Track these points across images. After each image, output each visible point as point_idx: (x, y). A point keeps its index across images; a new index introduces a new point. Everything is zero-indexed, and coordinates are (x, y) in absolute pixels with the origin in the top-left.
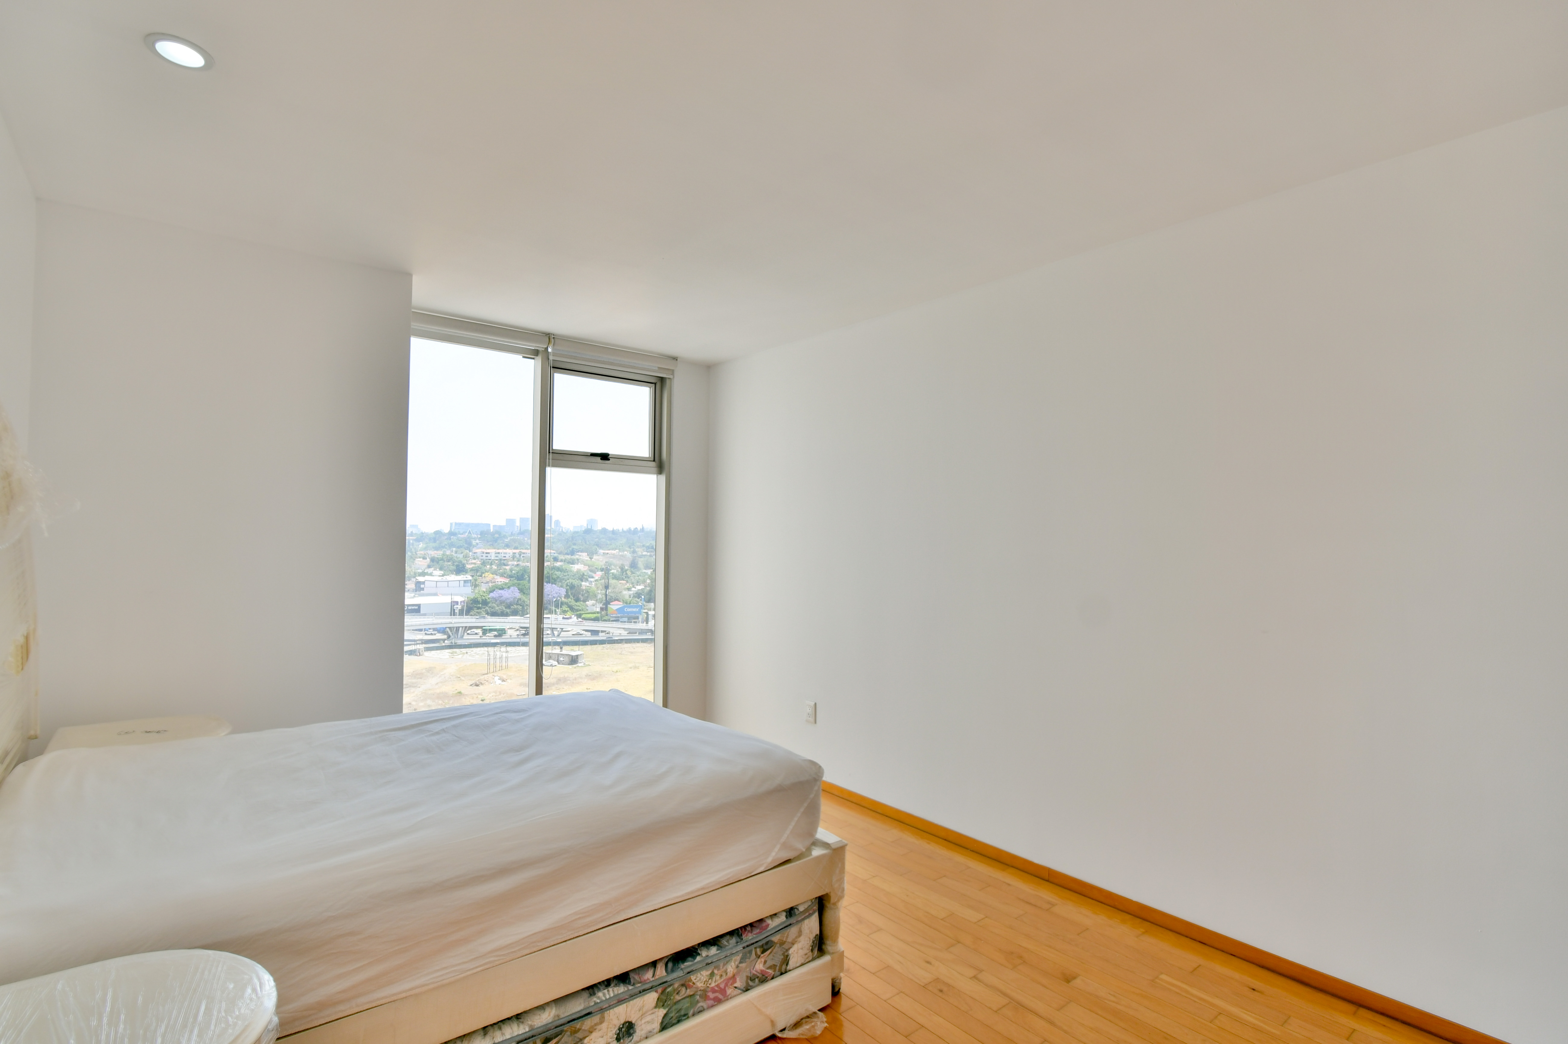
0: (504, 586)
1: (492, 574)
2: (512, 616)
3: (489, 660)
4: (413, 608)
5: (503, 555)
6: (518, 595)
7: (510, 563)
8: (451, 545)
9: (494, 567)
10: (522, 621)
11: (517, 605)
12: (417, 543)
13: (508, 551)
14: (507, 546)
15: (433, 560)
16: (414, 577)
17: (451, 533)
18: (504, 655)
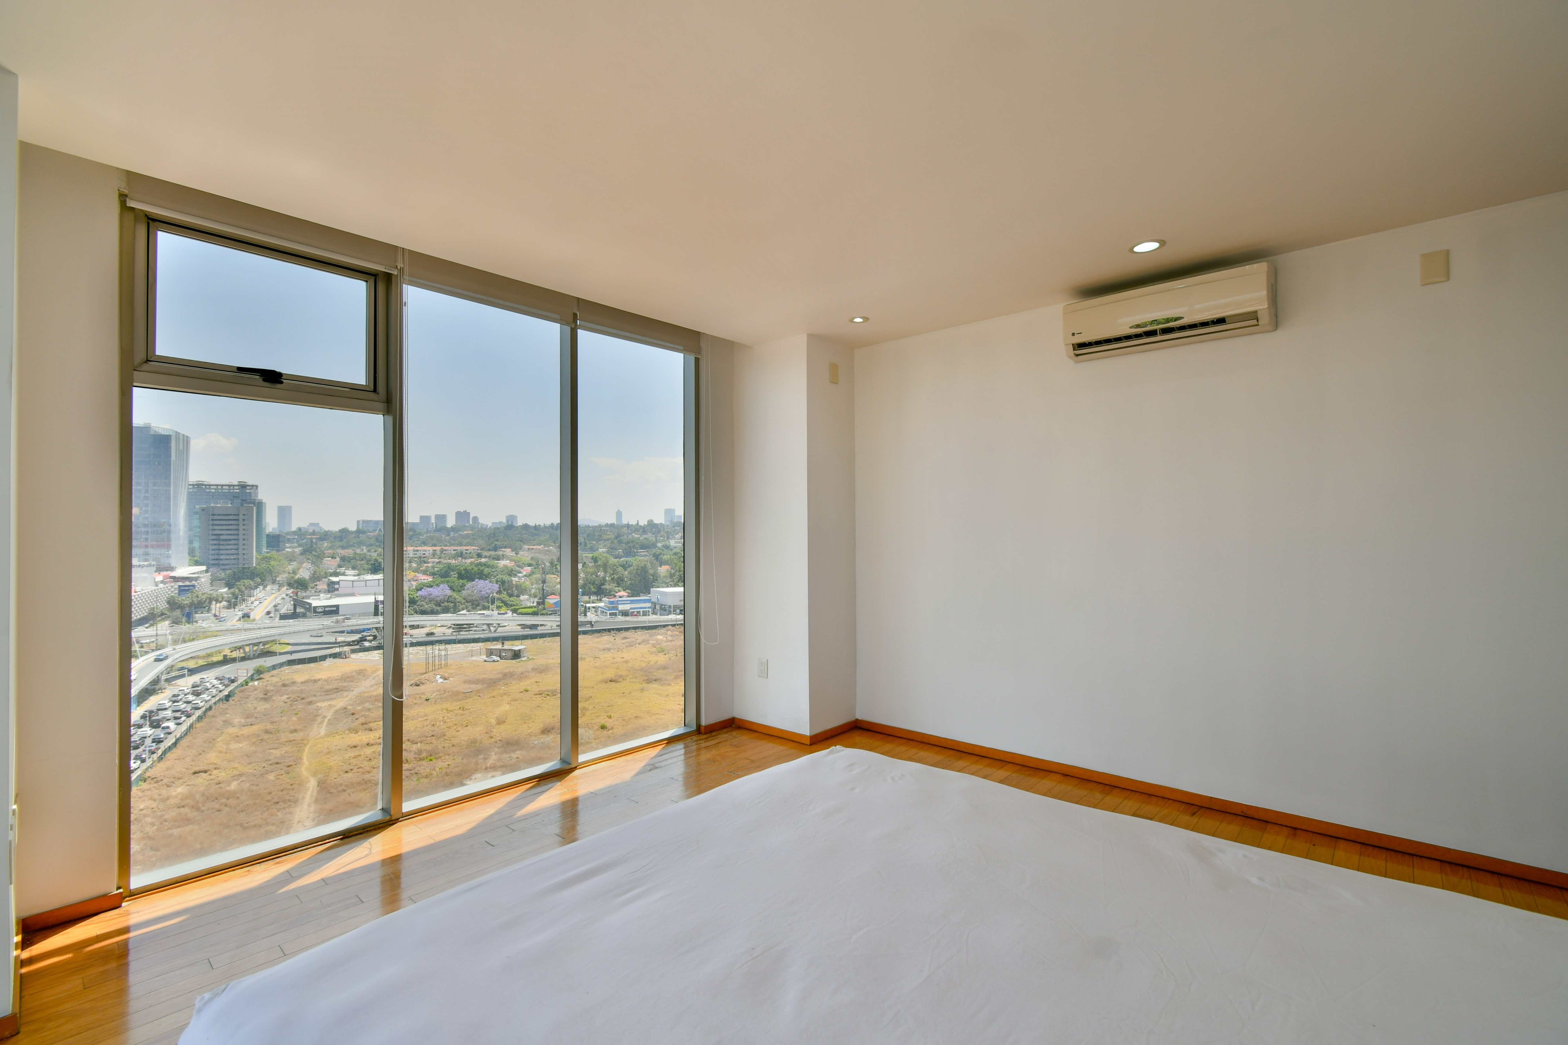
0: (432, 584)
1: (413, 571)
2: (443, 613)
3: (427, 658)
4: (330, 609)
5: (422, 552)
6: (448, 592)
7: (430, 560)
8: (360, 544)
9: (414, 565)
10: (457, 618)
11: (448, 602)
12: (321, 542)
13: (425, 548)
14: (424, 543)
15: (343, 559)
16: (326, 578)
17: (359, 532)
18: (443, 653)
